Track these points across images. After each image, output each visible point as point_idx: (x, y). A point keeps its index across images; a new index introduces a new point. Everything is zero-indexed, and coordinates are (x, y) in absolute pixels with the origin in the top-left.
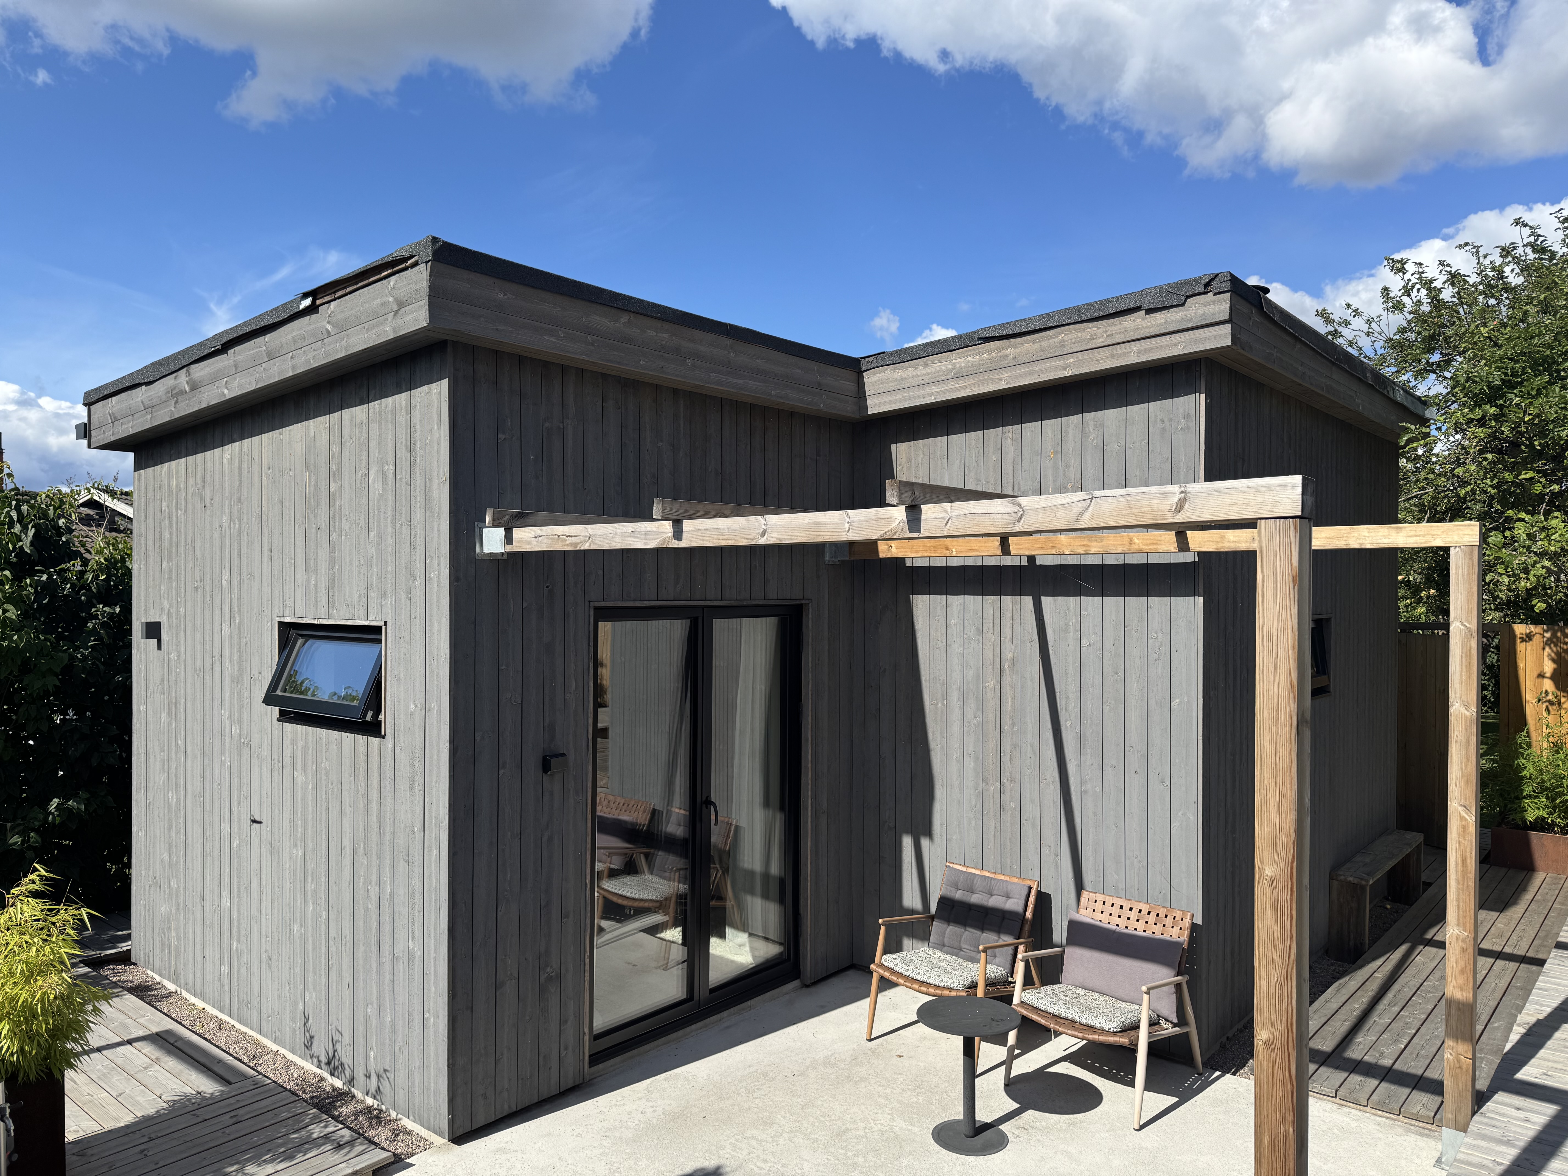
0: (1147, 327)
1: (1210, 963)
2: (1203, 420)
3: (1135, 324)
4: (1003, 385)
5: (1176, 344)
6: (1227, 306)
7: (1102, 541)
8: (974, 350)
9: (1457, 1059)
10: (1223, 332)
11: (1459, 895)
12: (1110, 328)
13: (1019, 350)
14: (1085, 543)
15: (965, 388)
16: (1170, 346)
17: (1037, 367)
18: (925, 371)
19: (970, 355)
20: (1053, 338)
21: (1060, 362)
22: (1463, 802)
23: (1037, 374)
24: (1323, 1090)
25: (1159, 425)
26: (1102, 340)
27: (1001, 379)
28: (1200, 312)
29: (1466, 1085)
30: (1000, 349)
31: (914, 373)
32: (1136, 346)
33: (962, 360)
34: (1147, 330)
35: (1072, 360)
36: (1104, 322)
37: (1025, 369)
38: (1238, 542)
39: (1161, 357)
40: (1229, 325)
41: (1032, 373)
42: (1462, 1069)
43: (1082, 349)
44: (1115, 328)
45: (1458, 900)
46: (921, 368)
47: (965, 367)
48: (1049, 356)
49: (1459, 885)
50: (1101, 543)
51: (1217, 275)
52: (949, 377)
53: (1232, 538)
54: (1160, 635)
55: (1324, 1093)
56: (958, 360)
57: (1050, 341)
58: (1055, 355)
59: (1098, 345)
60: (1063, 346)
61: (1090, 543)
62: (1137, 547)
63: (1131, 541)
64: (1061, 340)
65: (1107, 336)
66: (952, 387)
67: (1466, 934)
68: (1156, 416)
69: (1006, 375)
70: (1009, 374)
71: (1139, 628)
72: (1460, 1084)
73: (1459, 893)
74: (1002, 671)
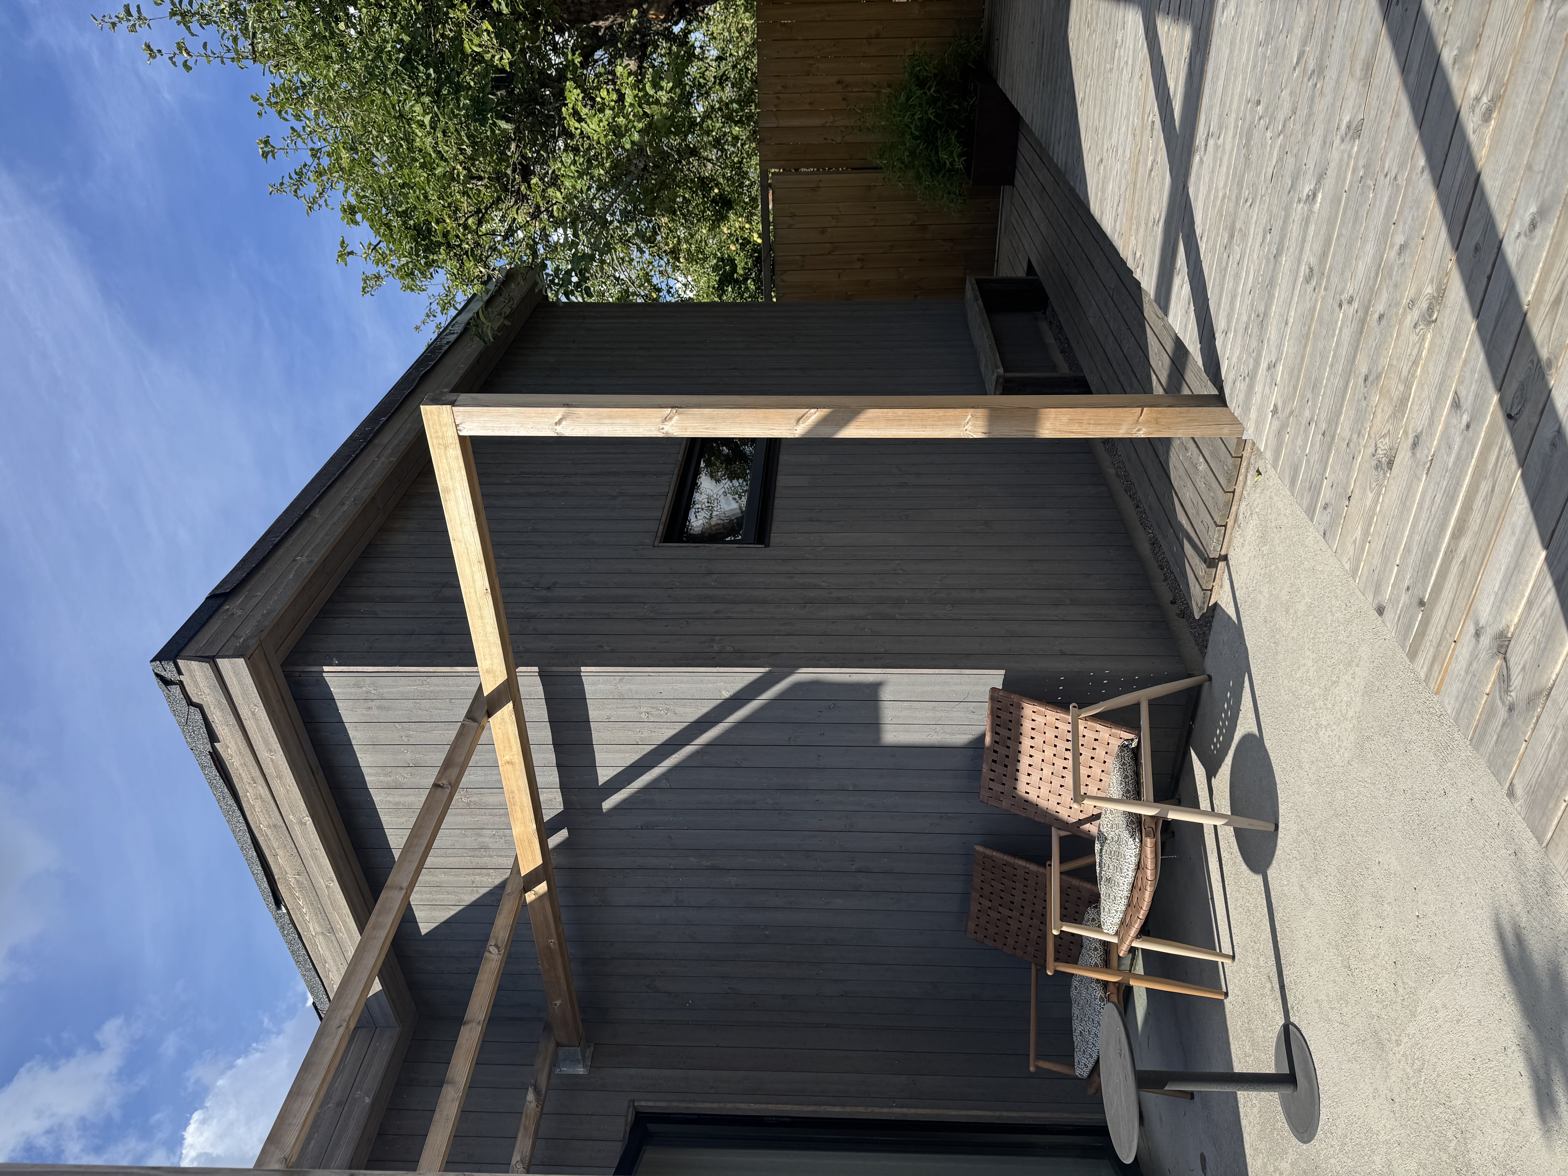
0: (236, 744)
2: (360, 669)
3: (234, 754)
4: (335, 886)
5: (253, 714)
6: (194, 665)
7: (513, 792)
8: (296, 914)
9: (1147, 422)
10: (229, 667)
11: (919, 425)
12: (245, 780)
13: (288, 869)
14: (518, 809)
16: (256, 720)
17: (306, 851)
18: (330, 961)
19: (303, 917)
20: (267, 835)
21: (297, 830)
23: (315, 851)
25: (375, 712)
26: (260, 788)
27: (327, 887)
28: (207, 691)
30: (290, 889)
32: (263, 754)
33: (311, 925)
34: (240, 744)
35: (291, 817)
36: (238, 786)
37: (311, 864)
39: (272, 729)
40: (219, 661)
41: (315, 857)
42: (1158, 418)
43: (275, 808)
44: (243, 775)
46: (327, 965)
47: (319, 922)
48: (290, 840)
49: (903, 425)
50: (516, 792)
51: (157, 675)
52: (333, 938)
54: (643, 710)
55: (1221, 539)
56: (312, 929)
57: (272, 838)
58: (287, 833)
59: (267, 792)
60: (275, 826)
61: (518, 804)
62: (516, 757)
63: (508, 763)
64: (269, 827)
65: (255, 783)
67: (969, 417)
68: (363, 715)
69: (321, 883)
70: (320, 879)
71: (638, 730)
72: (1180, 419)
73: (914, 425)
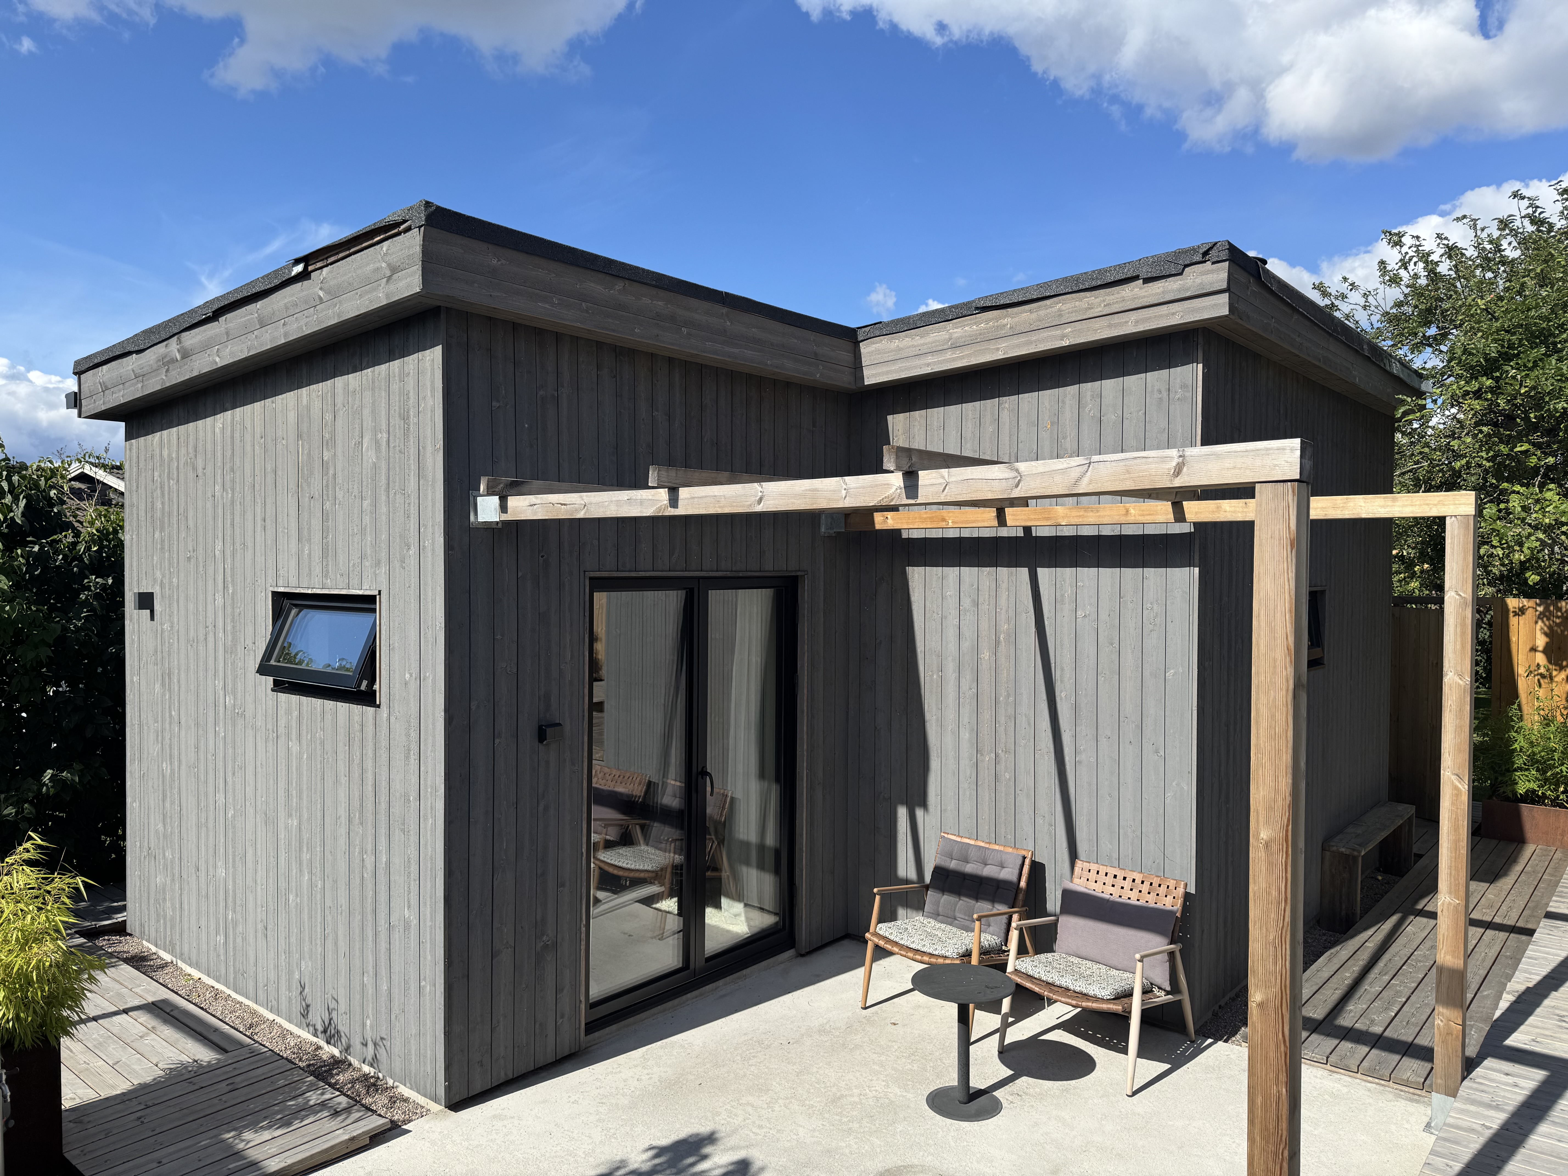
0: (1145, 297)
1: (1203, 931)
2: (1200, 390)
3: (1133, 293)
4: (1000, 355)
5: (1173, 314)
6: (1225, 275)
7: (1098, 511)
8: (971, 320)
9: (1447, 1025)
10: (1221, 301)
11: (1451, 863)
12: (1107, 298)
13: (1016, 319)
14: (1081, 513)
15: (962, 358)
16: (1167, 315)
17: (1034, 337)
18: (922, 341)
19: (967, 325)
20: (1051, 307)
21: (1058, 332)
22: (1457, 771)
23: (1034, 344)
24: (1314, 1057)
25: (1156, 395)
26: (1100, 309)
27: (998, 349)
28: (1198, 281)
29: (1456, 1051)
30: (997, 319)
31: (911, 343)
32: (1133, 316)
33: (959, 330)
34: (1145, 299)
35: (1070, 329)
36: (1102, 291)
37: (1022, 339)
38: (1234, 512)
39: (1158, 326)
40: (1227, 294)
41: (1030, 343)
42: (1452, 1035)
43: (1079, 318)
44: (1112, 297)
45: (1450, 868)
46: (917, 338)
47: (962, 337)
48: (1047, 325)
49: (1451, 853)
50: (1097, 514)
51: (1216, 244)
52: (945, 347)
53: (1228, 509)
54: (1155, 607)
55: (1315, 1060)
56: (955, 330)
57: (1048, 311)
58: (1053, 324)
59: (1096, 315)
60: (1060, 315)
61: (1086, 514)
62: (1133, 518)
63: (1127, 511)
64: (1059, 310)
65: (1105, 306)
66: (949, 357)
67: (1458, 902)
68: (1153, 386)
69: (1003, 345)
70: (1006, 344)
71: (1134, 599)
72: (1450, 1050)
73: (1451, 861)
74: (997, 642)
